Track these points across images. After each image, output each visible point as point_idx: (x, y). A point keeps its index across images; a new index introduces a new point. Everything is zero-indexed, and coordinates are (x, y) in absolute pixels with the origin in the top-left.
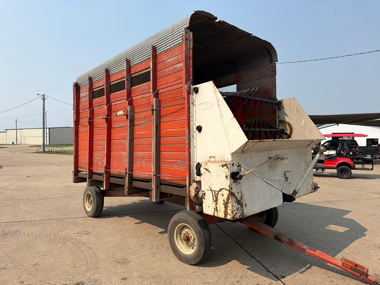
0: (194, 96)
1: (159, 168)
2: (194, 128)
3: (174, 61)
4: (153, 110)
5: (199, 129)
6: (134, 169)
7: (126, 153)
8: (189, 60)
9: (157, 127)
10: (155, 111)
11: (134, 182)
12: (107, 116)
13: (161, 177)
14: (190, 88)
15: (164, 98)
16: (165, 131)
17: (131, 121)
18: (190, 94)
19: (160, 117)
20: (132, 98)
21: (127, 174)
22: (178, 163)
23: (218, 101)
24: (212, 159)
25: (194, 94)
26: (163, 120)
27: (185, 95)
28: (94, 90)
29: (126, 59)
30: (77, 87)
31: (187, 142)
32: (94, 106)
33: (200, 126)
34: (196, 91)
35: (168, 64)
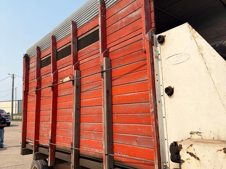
0: (158, 48)
1: (113, 145)
2: (161, 90)
3: (127, 11)
4: (102, 72)
5: (170, 91)
6: (81, 143)
7: (72, 124)
8: (148, 4)
9: (108, 92)
10: (105, 74)
11: (81, 159)
12: (53, 83)
13: (115, 157)
14: (152, 37)
15: (116, 57)
16: (119, 97)
17: (77, 87)
18: (153, 45)
19: (112, 81)
20: (79, 62)
21: (73, 151)
22: (138, 140)
23: (199, 48)
24: (195, 136)
25: (159, 45)
26: (115, 83)
27: (147, 47)
28: (42, 59)
29: (73, 22)
30: (27, 58)
31: (152, 110)
32: (41, 75)
33: (170, 87)
34: (162, 40)
35: (120, 16)
